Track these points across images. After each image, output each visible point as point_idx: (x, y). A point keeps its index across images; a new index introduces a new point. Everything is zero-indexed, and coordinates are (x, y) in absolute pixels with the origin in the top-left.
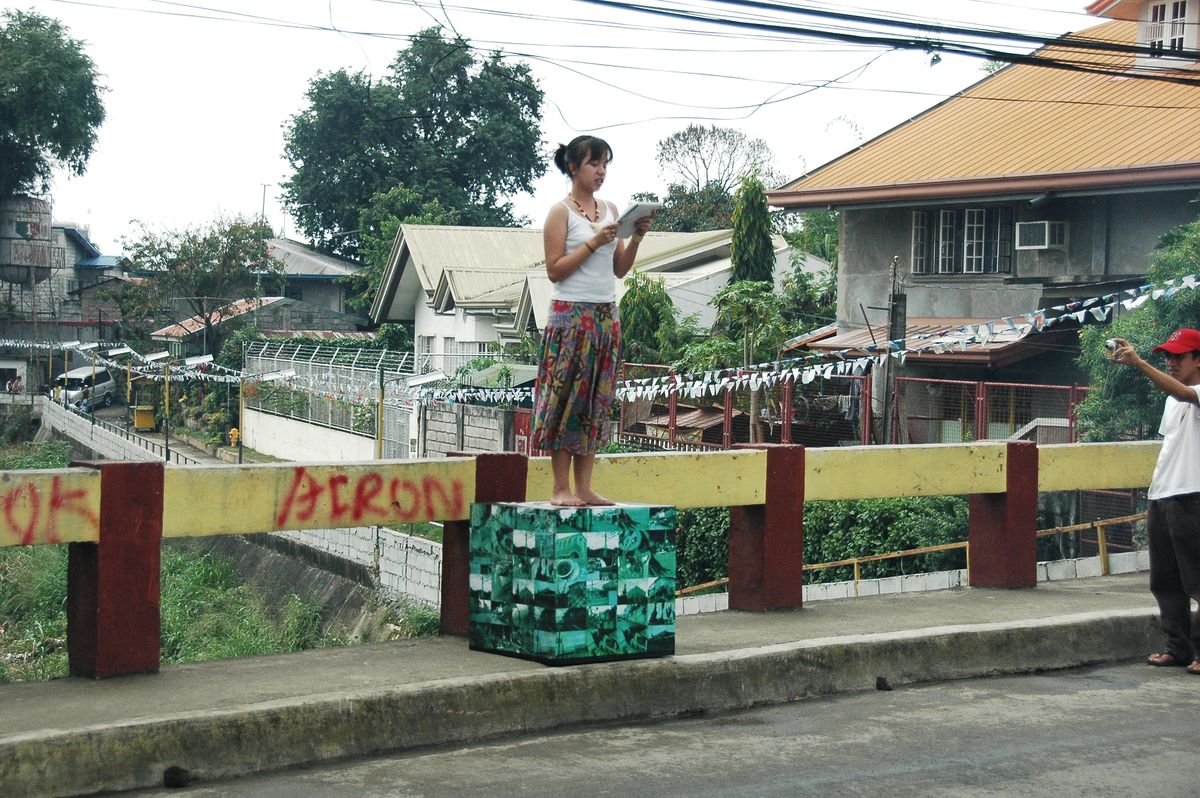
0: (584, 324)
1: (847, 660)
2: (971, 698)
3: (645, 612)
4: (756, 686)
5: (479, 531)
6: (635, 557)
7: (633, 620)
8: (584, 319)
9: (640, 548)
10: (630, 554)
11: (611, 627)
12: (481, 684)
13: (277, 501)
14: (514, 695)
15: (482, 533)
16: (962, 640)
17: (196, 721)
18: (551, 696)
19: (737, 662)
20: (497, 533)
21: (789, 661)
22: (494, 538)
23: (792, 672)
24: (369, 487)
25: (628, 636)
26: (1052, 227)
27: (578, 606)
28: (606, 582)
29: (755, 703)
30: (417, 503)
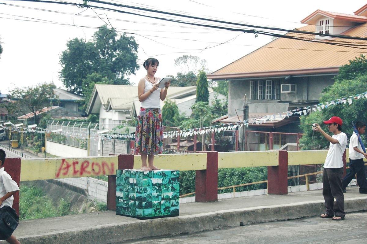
0: (149, 115)
1: (231, 217)
2: (268, 228)
3: (170, 203)
4: (204, 225)
5: (119, 178)
6: (167, 186)
7: (166, 205)
8: (150, 113)
9: (168, 183)
10: (166, 185)
11: (160, 207)
12: (120, 225)
13: (56, 169)
14: (130, 228)
15: (120, 179)
16: (266, 210)
17: (30, 238)
18: (141, 229)
19: (198, 218)
20: (125, 179)
21: (214, 217)
22: (124, 180)
23: (215, 221)
24: (85, 165)
25: (165, 210)
26: (292, 86)
27: (149, 201)
28: (158, 193)
29: (203, 230)
30: (100, 170)
